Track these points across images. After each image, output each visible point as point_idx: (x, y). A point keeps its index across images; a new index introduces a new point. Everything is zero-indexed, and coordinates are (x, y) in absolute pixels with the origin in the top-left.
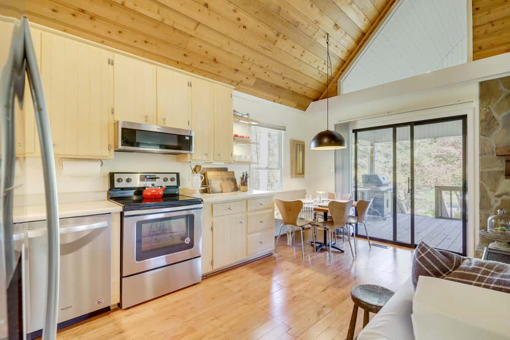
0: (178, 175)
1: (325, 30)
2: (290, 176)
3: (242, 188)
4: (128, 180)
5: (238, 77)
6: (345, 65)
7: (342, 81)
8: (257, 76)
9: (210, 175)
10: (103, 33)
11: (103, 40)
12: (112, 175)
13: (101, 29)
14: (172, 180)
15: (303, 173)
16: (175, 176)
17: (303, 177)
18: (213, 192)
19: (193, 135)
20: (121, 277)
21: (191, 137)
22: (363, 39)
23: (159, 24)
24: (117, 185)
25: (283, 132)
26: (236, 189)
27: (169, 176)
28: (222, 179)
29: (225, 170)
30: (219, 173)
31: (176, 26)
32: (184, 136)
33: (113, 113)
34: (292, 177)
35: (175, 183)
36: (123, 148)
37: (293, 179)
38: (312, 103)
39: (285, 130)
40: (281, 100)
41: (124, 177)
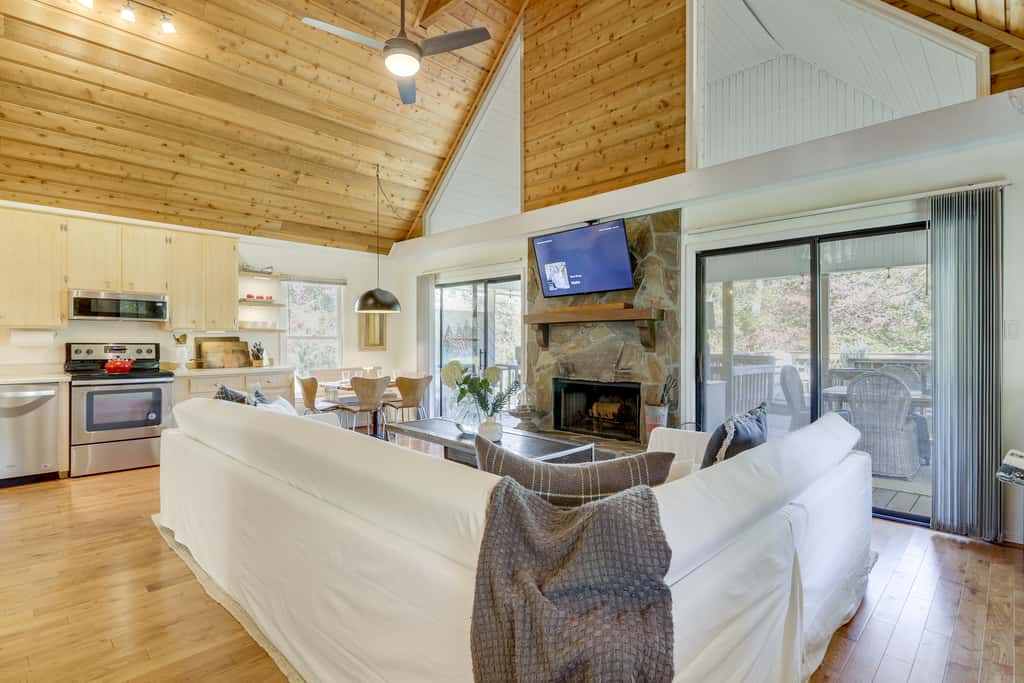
0: (157, 346)
1: (370, 161)
2: (357, 349)
3: (255, 363)
4: (89, 352)
5: (251, 222)
6: (427, 196)
7: (428, 215)
8: (282, 218)
9: (206, 346)
10: (60, 194)
11: (57, 201)
12: (68, 347)
13: (56, 191)
14: (149, 351)
15: (382, 343)
16: (153, 348)
17: (385, 349)
18: (209, 367)
19: (167, 299)
20: (70, 446)
21: (164, 303)
22: (443, 163)
23: (123, 179)
24: (74, 357)
25: (343, 287)
26: (249, 364)
27: (144, 348)
28: (226, 352)
29: (236, 339)
30: (222, 343)
31: (146, 178)
32: (155, 302)
33: (66, 281)
34: (361, 350)
35: (152, 356)
36: (76, 318)
37: (362, 353)
38: (395, 244)
39: (345, 284)
40: (336, 243)
41: (84, 348)
